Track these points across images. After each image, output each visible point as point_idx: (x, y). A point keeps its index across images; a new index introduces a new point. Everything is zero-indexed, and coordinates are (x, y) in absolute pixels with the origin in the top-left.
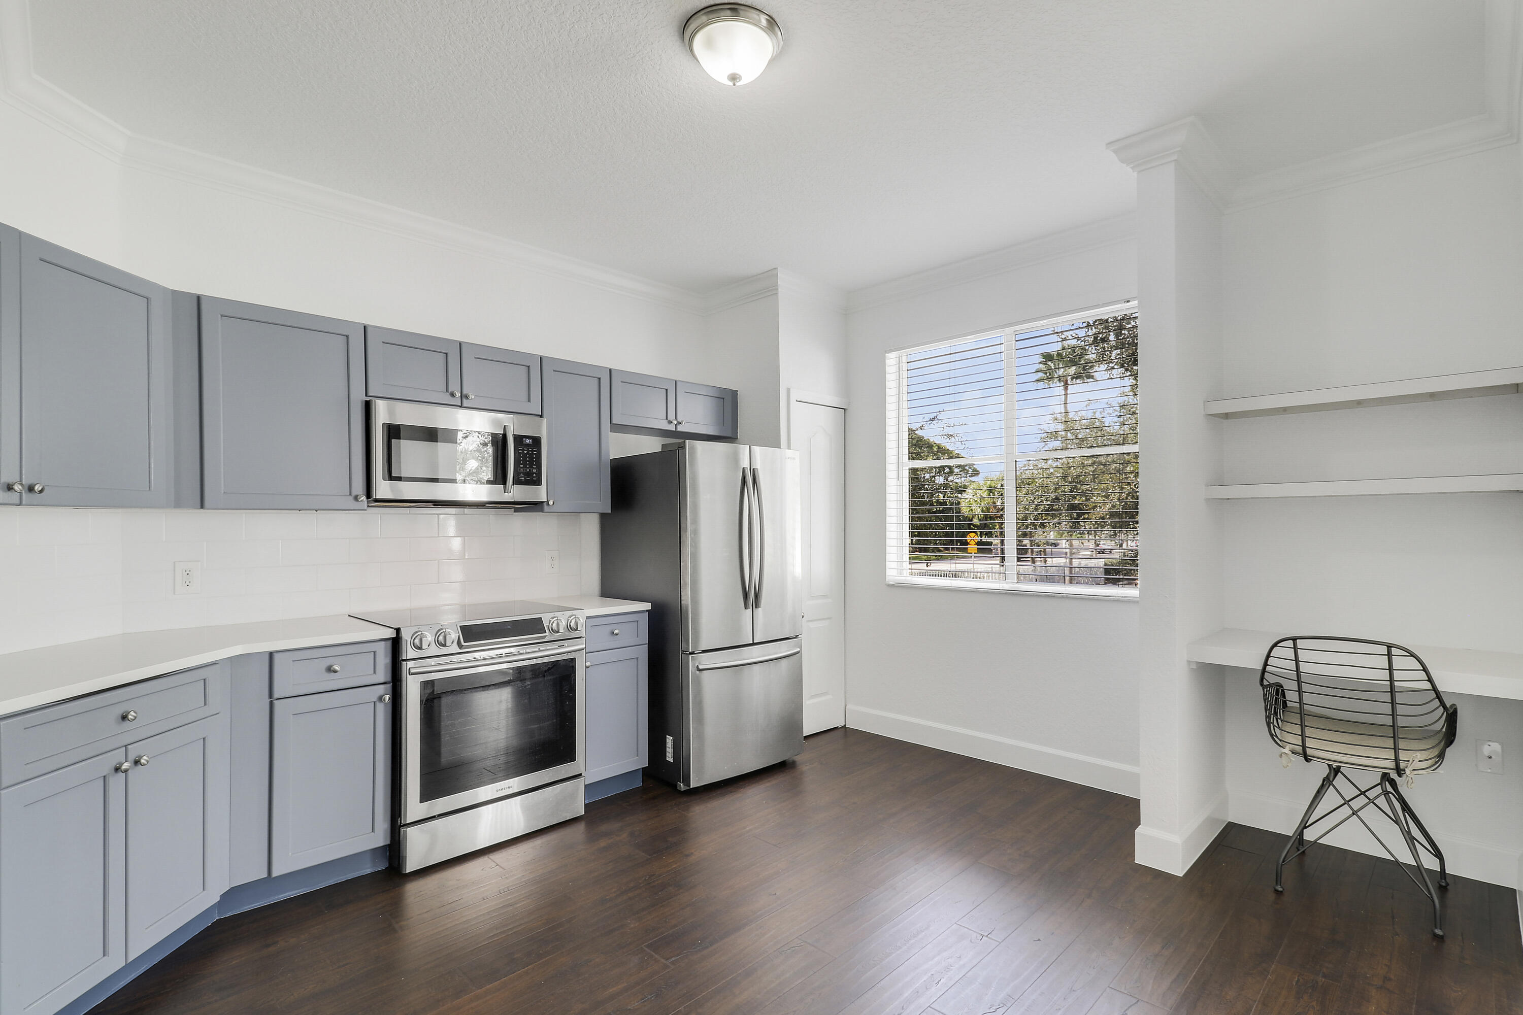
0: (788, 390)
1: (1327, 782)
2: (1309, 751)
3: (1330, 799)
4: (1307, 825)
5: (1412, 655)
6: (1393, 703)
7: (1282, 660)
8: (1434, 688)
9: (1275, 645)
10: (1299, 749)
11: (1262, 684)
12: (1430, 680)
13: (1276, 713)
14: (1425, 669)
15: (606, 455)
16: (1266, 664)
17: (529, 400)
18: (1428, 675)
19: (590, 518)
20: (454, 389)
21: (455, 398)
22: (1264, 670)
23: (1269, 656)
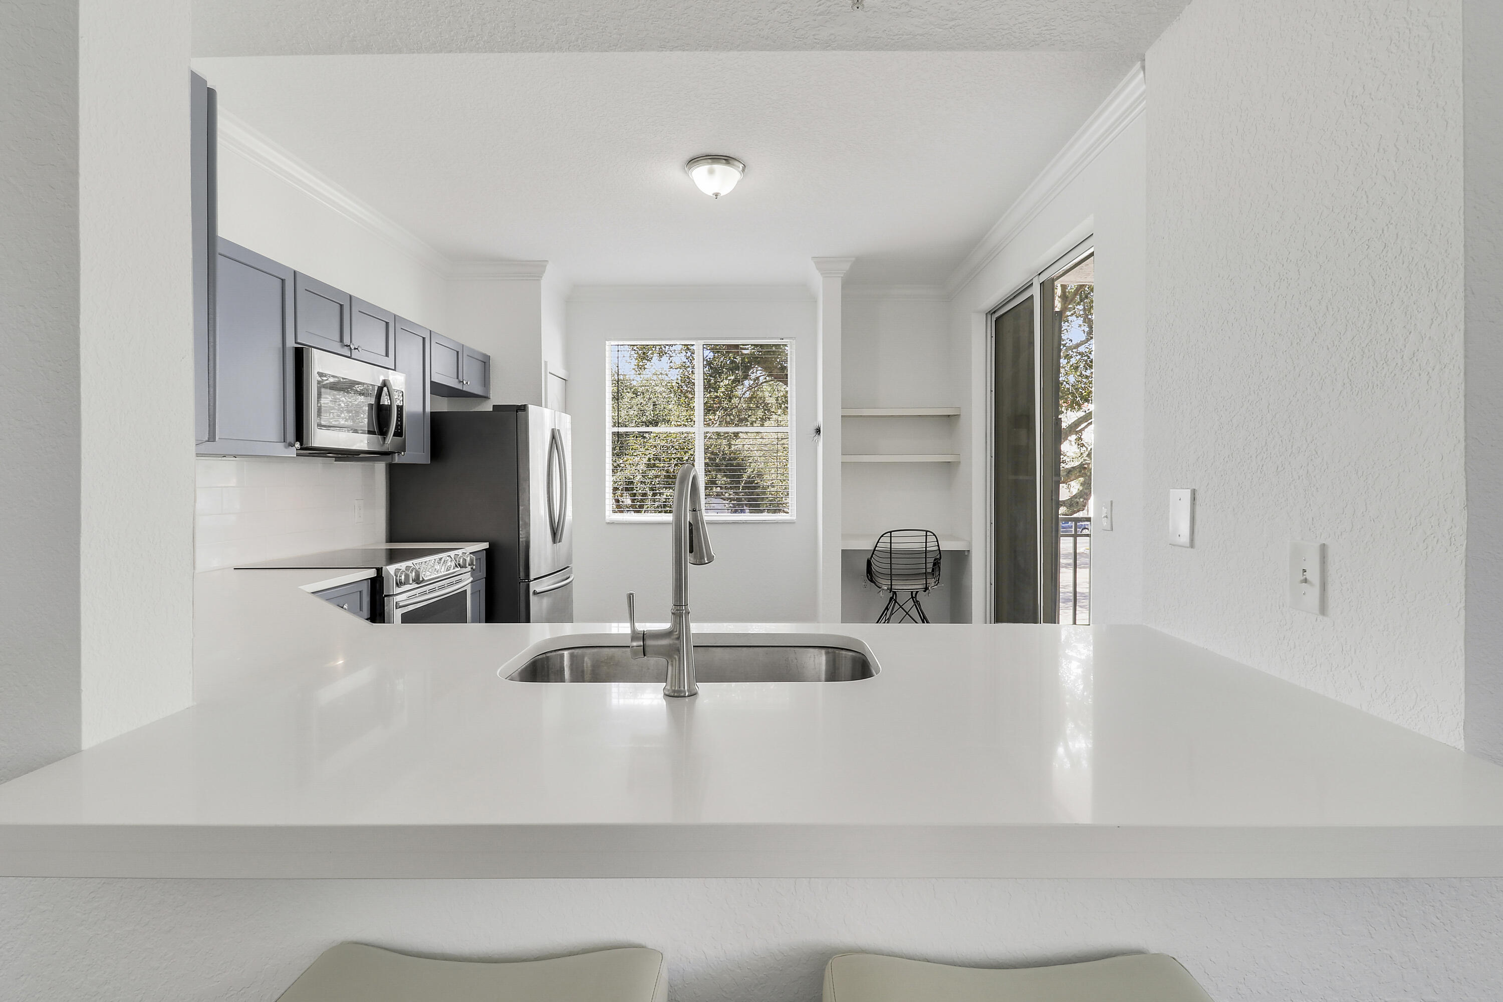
0: (546, 363)
1: (889, 603)
2: (893, 586)
5: (934, 535)
6: (925, 558)
7: (883, 544)
10: (889, 586)
11: (868, 559)
14: (938, 541)
15: (428, 410)
16: (876, 546)
17: (387, 355)
18: (938, 543)
19: (380, 468)
20: (347, 341)
21: (347, 350)
22: (875, 550)
23: (878, 542)
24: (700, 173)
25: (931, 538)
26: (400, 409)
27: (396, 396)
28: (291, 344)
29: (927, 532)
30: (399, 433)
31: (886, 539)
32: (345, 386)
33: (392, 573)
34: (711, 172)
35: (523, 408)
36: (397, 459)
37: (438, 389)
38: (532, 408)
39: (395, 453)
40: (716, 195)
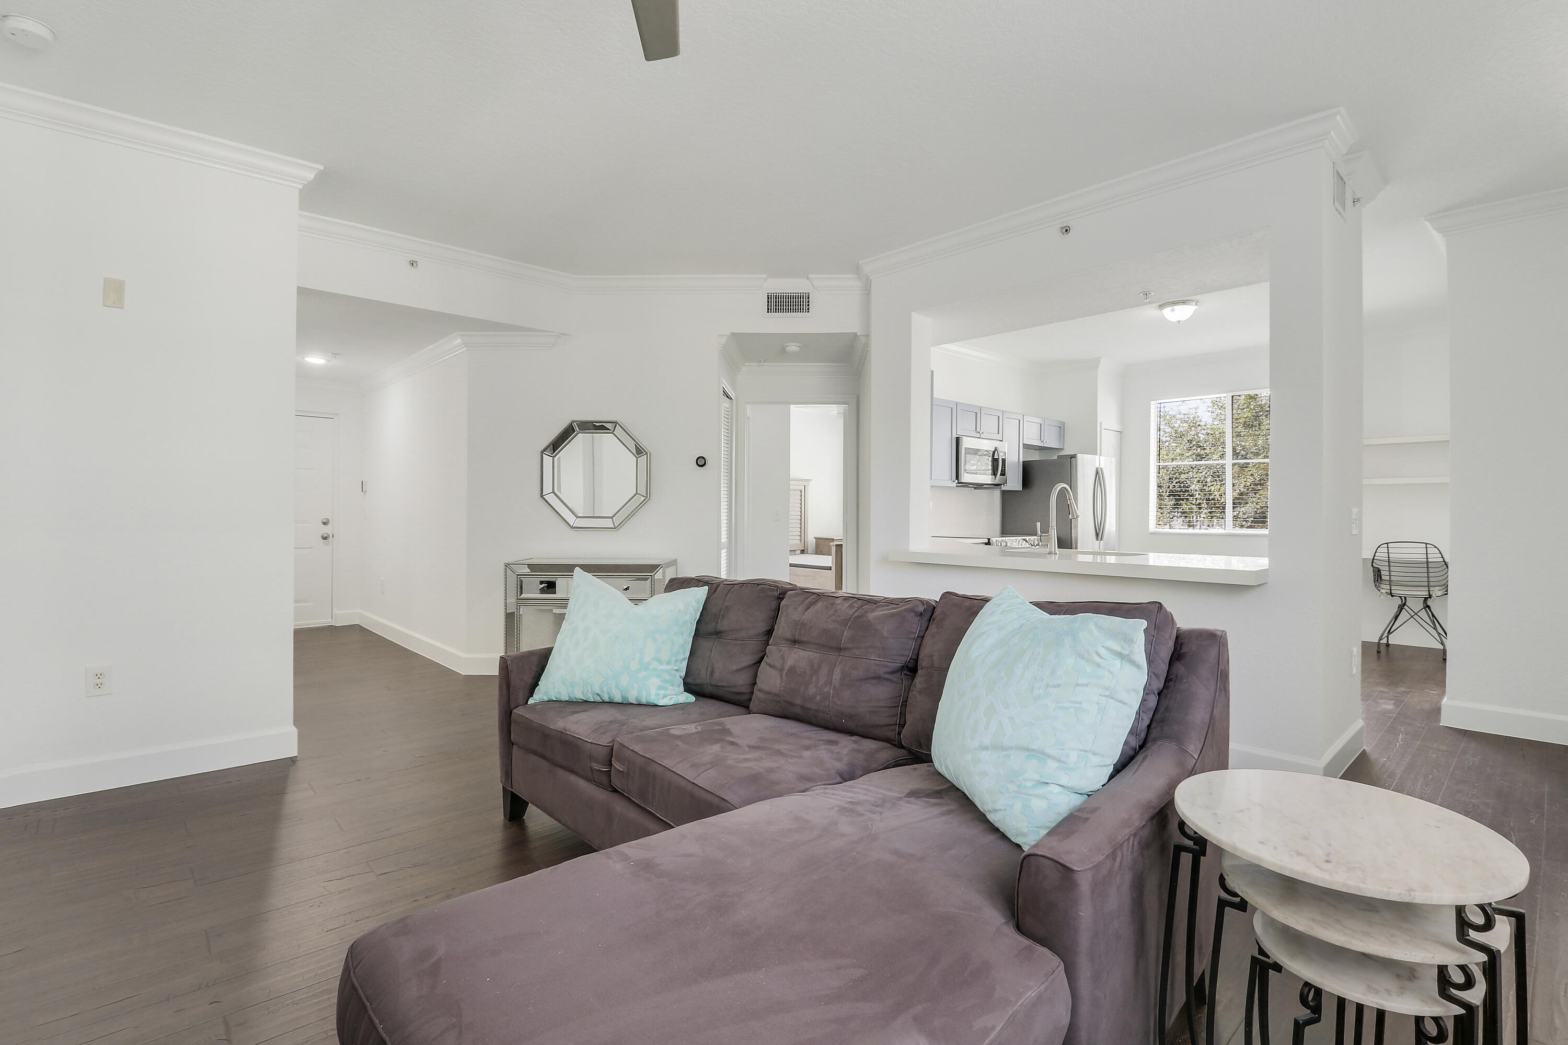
0: (1101, 423)
1: (1401, 608)
2: (1393, 592)
3: (1404, 616)
4: (1391, 631)
5: (1436, 547)
6: (1428, 567)
7: (1382, 554)
8: (1444, 561)
9: (1379, 547)
10: (1389, 591)
11: (1372, 565)
12: (1442, 557)
13: (1377, 580)
14: (1440, 553)
15: (1021, 460)
16: (1375, 556)
17: (998, 433)
18: (1441, 555)
19: (997, 494)
20: (978, 430)
21: (978, 434)
22: (1374, 559)
23: (1376, 552)
24: (1167, 312)
25: (1431, 550)
26: (1004, 460)
27: (1001, 454)
28: (955, 436)
29: (1426, 544)
30: (1003, 474)
31: (1383, 549)
32: (976, 452)
33: (994, 541)
34: (1173, 310)
35: (1073, 457)
36: (1003, 488)
37: (1026, 447)
38: (1079, 455)
39: (1001, 484)
40: (1179, 322)
